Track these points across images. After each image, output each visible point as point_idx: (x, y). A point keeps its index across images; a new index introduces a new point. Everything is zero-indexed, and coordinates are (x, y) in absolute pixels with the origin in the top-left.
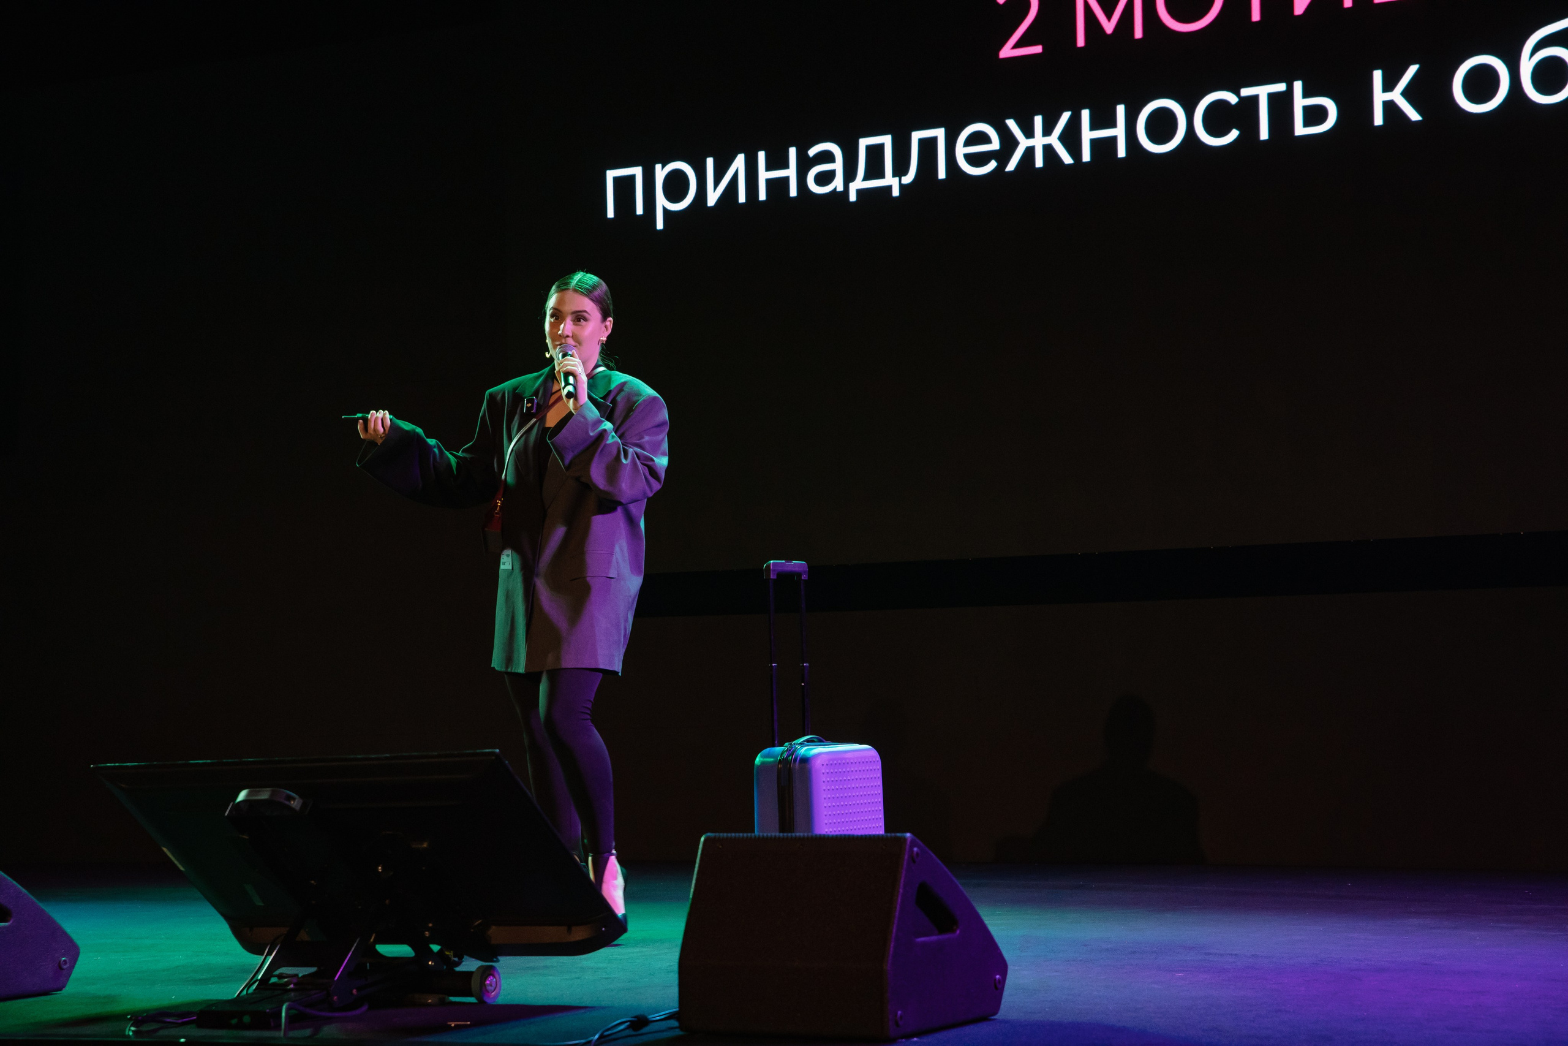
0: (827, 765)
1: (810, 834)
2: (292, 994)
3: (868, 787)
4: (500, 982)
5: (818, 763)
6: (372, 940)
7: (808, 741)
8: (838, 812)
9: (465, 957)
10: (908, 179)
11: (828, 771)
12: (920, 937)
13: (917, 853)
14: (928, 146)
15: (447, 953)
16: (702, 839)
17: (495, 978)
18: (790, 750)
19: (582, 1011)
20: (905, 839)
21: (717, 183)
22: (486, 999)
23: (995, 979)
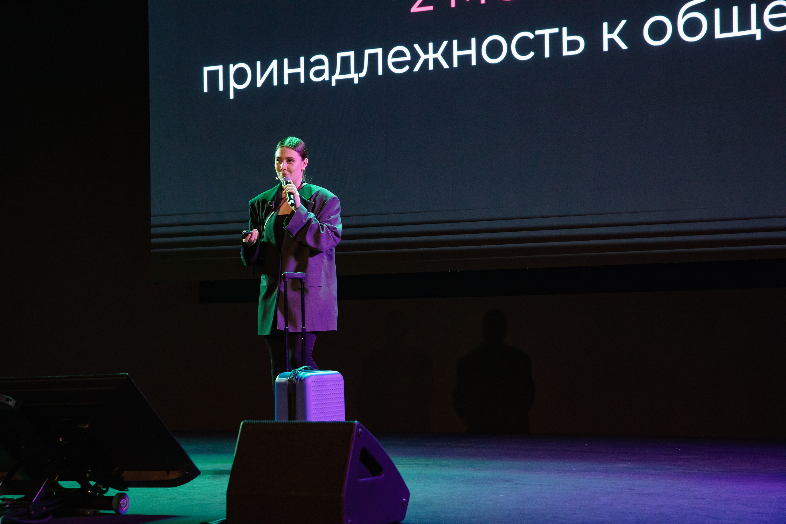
0: (315, 382)
1: (304, 421)
2: (8, 510)
3: (337, 393)
4: (129, 501)
5: (309, 381)
6: (56, 479)
7: (304, 369)
8: (320, 407)
9: (110, 488)
10: (363, 74)
11: (315, 385)
12: (362, 478)
13: (361, 432)
14: (373, 58)
15: (99, 486)
16: (242, 424)
17: (126, 500)
18: (295, 374)
19: (174, 519)
20: (354, 424)
21: (262, 75)
22: (120, 511)
23: (403, 501)
